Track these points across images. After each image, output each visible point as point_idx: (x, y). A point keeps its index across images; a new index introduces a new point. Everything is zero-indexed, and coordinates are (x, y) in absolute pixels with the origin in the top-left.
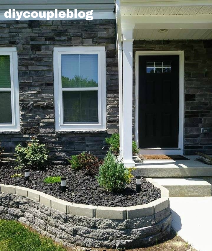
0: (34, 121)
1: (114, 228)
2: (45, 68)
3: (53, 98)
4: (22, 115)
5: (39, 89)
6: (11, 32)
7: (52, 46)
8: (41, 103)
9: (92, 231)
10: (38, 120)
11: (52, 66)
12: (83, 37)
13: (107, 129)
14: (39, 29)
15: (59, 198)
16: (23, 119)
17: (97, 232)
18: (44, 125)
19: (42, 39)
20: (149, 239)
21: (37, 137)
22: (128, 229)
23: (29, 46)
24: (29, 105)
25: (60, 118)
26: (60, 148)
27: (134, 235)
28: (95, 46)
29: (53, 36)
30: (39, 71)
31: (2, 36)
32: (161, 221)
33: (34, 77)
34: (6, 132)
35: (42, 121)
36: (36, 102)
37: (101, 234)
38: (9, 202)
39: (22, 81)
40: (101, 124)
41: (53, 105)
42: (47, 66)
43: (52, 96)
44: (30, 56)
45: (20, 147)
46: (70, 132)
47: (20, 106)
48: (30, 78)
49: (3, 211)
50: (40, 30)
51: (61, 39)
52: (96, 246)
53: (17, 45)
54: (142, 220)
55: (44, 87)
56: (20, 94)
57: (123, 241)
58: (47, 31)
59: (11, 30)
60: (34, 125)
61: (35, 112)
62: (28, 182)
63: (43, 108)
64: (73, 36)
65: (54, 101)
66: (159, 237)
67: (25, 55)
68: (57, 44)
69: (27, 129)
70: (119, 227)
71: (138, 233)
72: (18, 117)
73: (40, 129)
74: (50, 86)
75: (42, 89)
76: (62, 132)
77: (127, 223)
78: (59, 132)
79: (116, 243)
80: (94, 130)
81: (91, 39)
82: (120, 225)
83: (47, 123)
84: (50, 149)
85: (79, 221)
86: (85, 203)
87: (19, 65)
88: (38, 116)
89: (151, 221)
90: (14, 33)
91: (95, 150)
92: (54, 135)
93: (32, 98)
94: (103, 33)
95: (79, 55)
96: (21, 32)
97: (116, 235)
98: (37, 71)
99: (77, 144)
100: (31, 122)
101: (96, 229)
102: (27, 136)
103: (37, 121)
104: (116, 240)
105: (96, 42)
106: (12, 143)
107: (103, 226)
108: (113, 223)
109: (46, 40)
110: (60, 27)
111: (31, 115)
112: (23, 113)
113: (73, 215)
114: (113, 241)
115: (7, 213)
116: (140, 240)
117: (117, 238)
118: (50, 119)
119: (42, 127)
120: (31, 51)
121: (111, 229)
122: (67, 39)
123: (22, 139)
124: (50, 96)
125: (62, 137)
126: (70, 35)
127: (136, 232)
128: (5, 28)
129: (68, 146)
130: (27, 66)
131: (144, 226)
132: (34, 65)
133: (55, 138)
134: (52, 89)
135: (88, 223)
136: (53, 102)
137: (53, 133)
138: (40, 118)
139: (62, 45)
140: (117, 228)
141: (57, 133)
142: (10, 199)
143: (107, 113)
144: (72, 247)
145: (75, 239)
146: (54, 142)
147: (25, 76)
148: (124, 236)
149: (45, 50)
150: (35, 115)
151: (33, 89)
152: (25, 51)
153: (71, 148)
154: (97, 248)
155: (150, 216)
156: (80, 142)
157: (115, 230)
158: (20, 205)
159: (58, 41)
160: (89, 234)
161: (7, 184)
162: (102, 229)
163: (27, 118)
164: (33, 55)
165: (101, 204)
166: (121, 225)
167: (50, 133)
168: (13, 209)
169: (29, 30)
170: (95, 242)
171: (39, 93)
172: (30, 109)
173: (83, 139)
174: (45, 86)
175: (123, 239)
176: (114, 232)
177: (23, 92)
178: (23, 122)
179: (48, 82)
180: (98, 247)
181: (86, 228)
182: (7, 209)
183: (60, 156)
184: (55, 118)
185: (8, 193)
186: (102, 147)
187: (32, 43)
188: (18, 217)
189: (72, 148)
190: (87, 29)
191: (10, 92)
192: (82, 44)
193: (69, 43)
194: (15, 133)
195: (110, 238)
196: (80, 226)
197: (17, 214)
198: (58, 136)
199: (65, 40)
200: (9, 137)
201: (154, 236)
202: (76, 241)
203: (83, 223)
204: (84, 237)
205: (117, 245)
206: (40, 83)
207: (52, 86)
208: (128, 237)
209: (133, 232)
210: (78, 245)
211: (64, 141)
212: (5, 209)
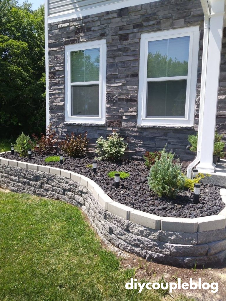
0: (118, 114)
1: (146, 236)
2: (132, 58)
3: (137, 90)
4: (107, 108)
5: (124, 81)
6: (103, 23)
7: (140, 33)
8: (126, 96)
9: (125, 234)
10: (122, 114)
11: (138, 55)
12: (174, 18)
13: (195, 124)
14: (127, 16)
15: (107, 193)
16: (108, 112)
17: (130, 237)
18: (126, 118)
19: (130, 27)
20: (186, 260)
21: (120, 130)
22: (161, 241)
23: (117, 36)
24: (114, 98)
25: (142, 111)
26: (140, 144)
27: (167, 250)
28: (187, 26)
29: (141, 22)
30: (125, 62)
31: (94, 30)
32: (208, 243)
33: (121, 69)
34: (93, 124)
35: (125, 114)
36: (120, 94)
37: (133, 239)
38: (76, 190)
39: (109, 74)
40: (187, 119)
41: (137, 97)
42: (133, 55)
43: (136, 88)
44: (118, 47)
45: (102, 139)
46: (152, 127)
47: (106, 98)
48: (116, 70)
49: (71, 196)
50: (129, 17)
51: (150, 24)
52: (127, 250)
53: (107, 37)
54: (179, 236)
55: (129, 79)
56: (106, 87)
57: (154, 253)
58: (135, 17)
59: (102, 22)
60: (118, 118)
61: (119, 104)
62: (94, 173)
63: (127, 100)
64: (162, 19)
65: (137, 93)
66: (202, 261)
67: (113, 46)
68: (145, 30)
69: (111, 122)
70: (152, 237)
71: (172, 249)
72: (104, 110)
73: (122, 123)
74: (135, 77)
75: (126, 81)
76: (143, 126)
77: (160, 234)
78: (140, 127)
79: (147, 253)
80: (178, 126)
81: (183, 20)
82: (152, 235)
83: (129, 117)
84: (131, 143)
85: (115, 220)
86: (125, 203)
87: (107, 58)
88: (121, 109)
89: (192, 240)
90: (105, 25)
91: (178, 149)
92: (136, 129)
93: (117, 91)
94: (198, 9)
95: (168, 40)
96: (111, 23)
97: (147, 244)
98: (123, 62)
99: (158, 140)
100: (115, 115)
101: (129, 233)
102: (111, 129)
103: (120, 114)
104: (147, 250)
105: (188, 22)
106: (98, 135)
107: (135, 231)
108: (145, 231)
109: (134, 28)
110: (149, 11)
111: (115, 108)
112: (108, 106)
113: (111, 213)
114: (144, 250)
115: (74, 200)
116: (175, 257)
117: (149, 248)
118: (133, 113)
119: (125, 120)
120: (119, 41)
121: (143, 237)
122: (155, 24)
123: (106, 131)
124: (134, 88)
125: (143, 132)
126: (159, 18)
127: (170, 247)
128: (97, 21)
129: (148, 141)
130: (114, 58)
131: (182, 243)
132: (121, 56)
133: (136, 132)
134: (137, 80)
135: (122, 224)
136: (136, 95)
137: (135, 127)
138: (123, 111)
139: (150, 31)
140: (149, 237)
141: (138, 128)
142: (77, 187)
143: (196, 105)
144: (108, 245)
145: (111, 238)
146: (135, 137)
147: (112, 68)
148: (156, 247)
149: (132, 39)
150: (119, 108)
151: (118, 81)
152: (114, 42)
153: (151, 144)
154: (128, 252)
155: (191, 233)
156: (162, 138)
157: (147, 239)
158: (83, 194)
159: (146, 27)
160: (122, 236)
161: (77, 173)
162: (134, 234)
163: (111, 111)
164: (120, 46)
165: (140, 208)
166: (154, 235)
167: (131, 127)
168: (78, 196)
169: (118, 19)
170: (127, 246)
171: (124, 85)
172: (115, 101)
173: (166, 135)
174: (130, 77)
175: (154, 251)
176: (145, 240)
177: (110, 85)
178: (108, 115)
179: (134, 73)
180: (130, 252)
181: (120, 229)
182: (74, 196)
183: (140, 151)
184: (137, 111)
185: (75, 181)
186: (187, 146)
187: (120, 32)
188: (81, 205)
189: (153, 144)
190: (178, 8)
191: (98, 85)
192: (172, 26)
193: (157, 28)
194: (100, 125)
195: (141, 246)
196: (115, 226)
197: (80, 201)
198: (140, 130)
199: (153, 24)
200: (95, 129)
201: (193, 258)
202: (111, 240)
203: (118, 224)
204: (118, 237)
205: (148, 255)
206: (125, 74)
207: (137, 77)
208: (160, 250)
209: (166, 246)
210: (113, 244)
211: (145, 136)
212: (73, 196)
